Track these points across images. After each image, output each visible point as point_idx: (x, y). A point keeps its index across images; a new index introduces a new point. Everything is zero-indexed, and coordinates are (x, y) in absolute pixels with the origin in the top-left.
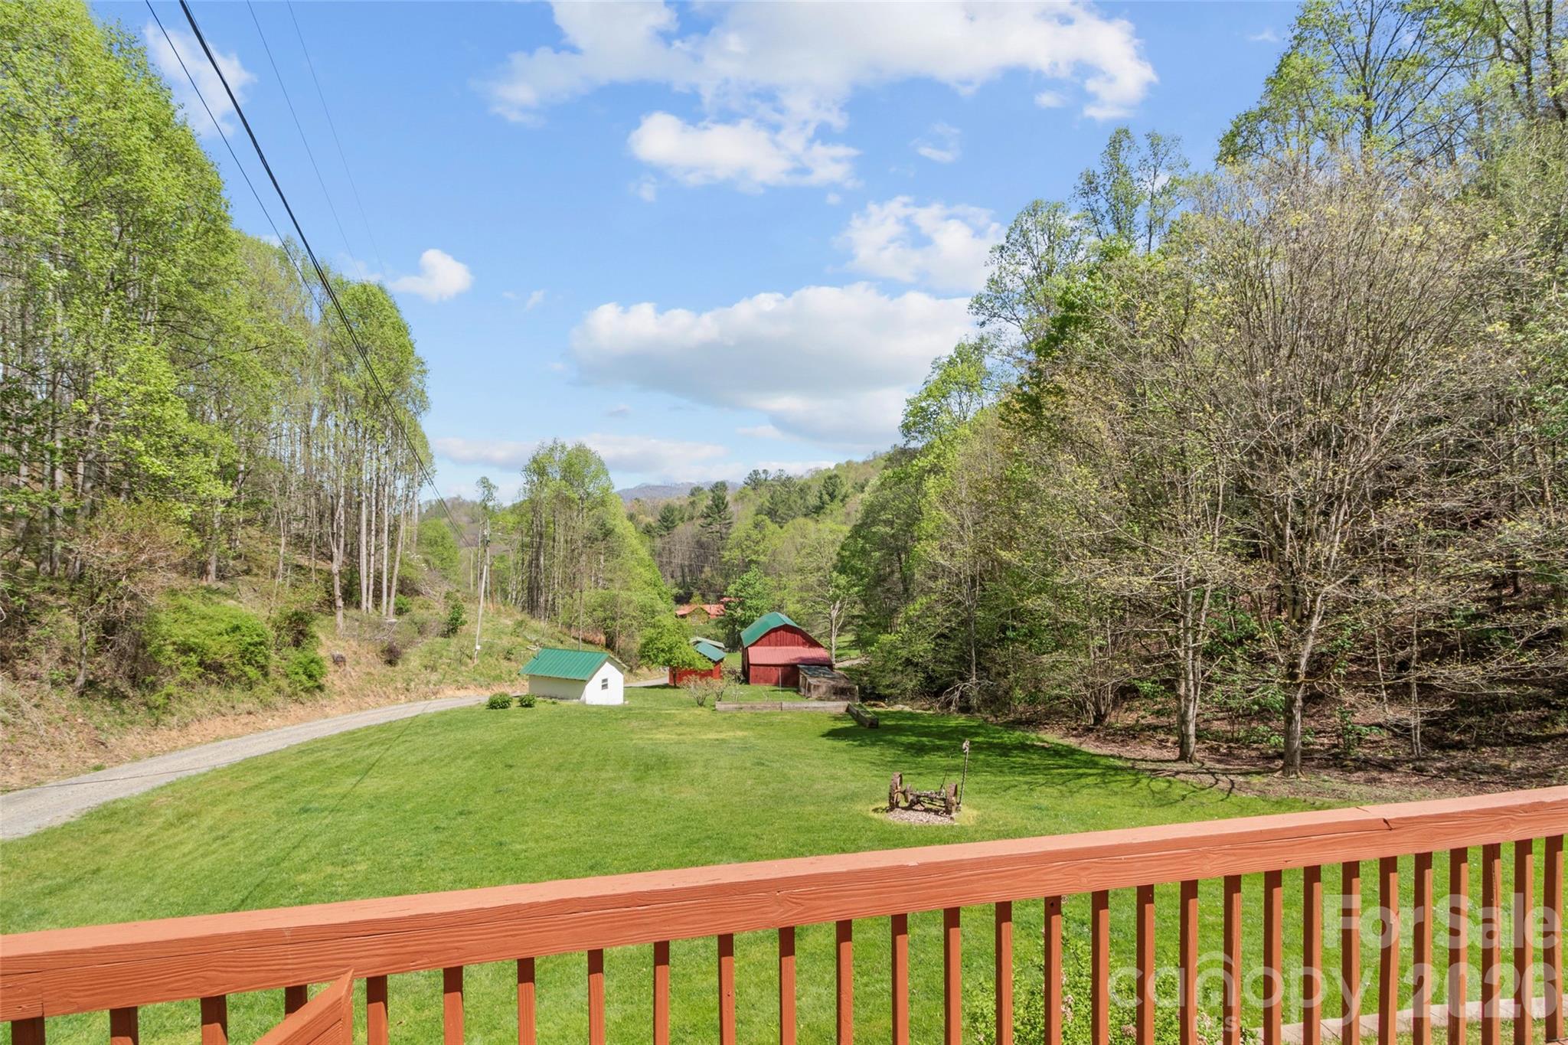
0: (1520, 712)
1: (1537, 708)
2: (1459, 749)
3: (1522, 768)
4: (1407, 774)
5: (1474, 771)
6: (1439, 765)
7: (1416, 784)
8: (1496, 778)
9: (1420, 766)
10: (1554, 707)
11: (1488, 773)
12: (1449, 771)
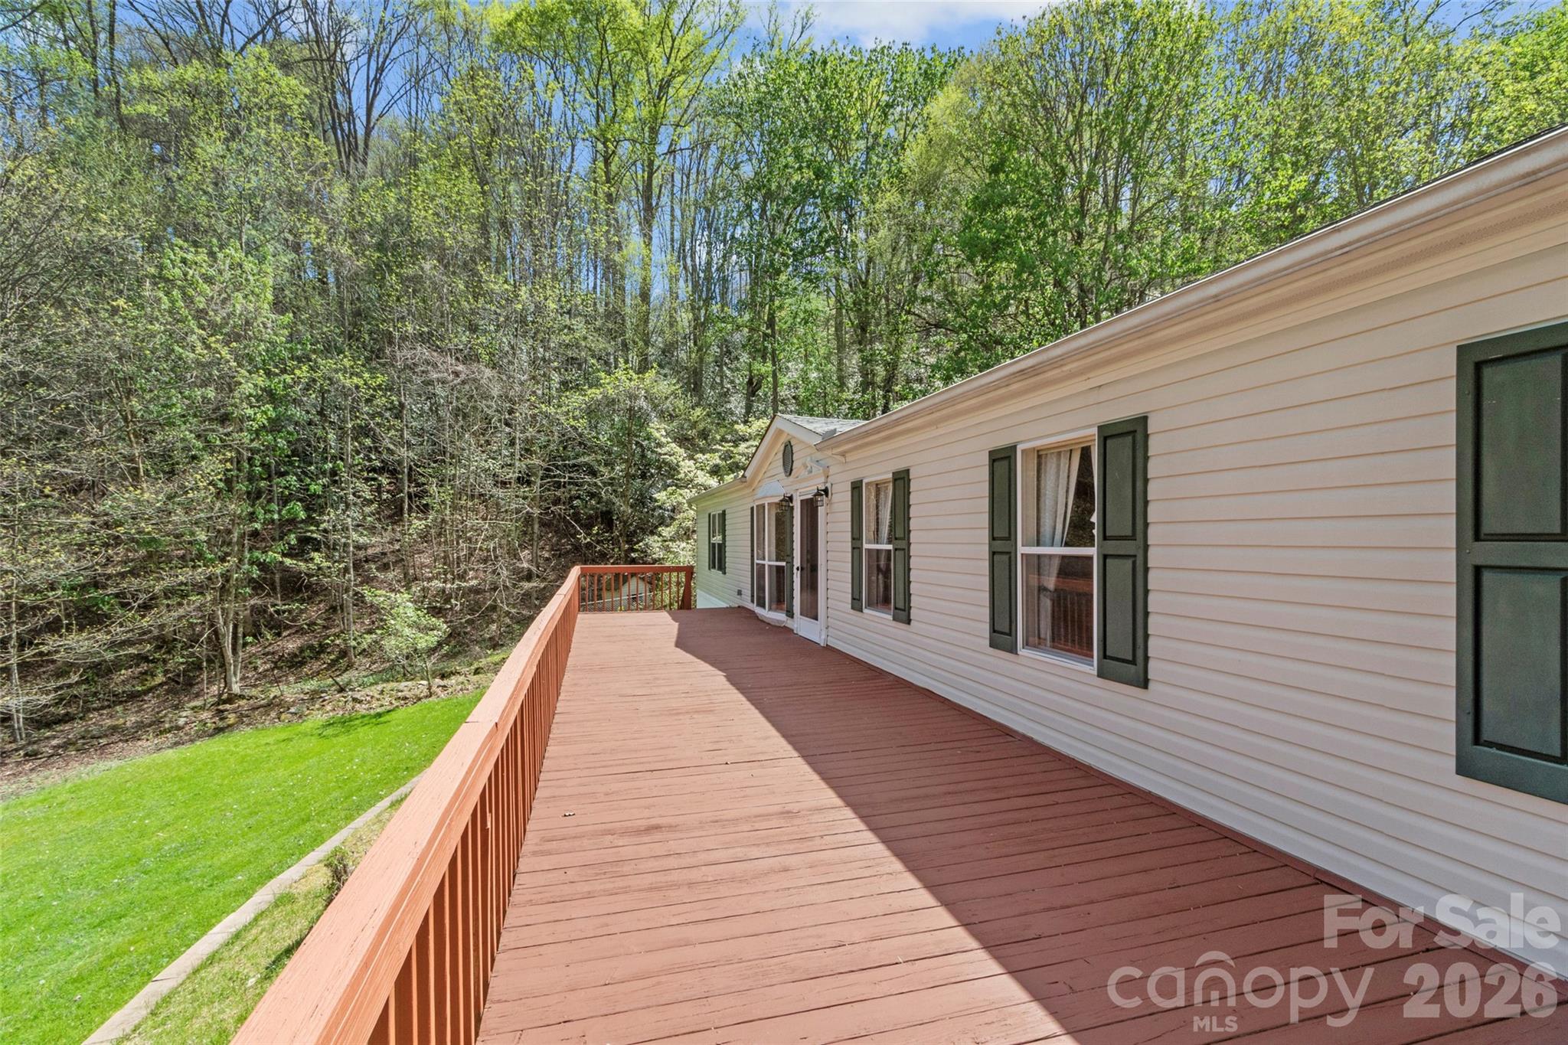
0: (123, 672)
1: (138, 665)
2: (66, 722)
3: (137, 722)
4: (18, 764)
5: (93, 737)
6: (54, 742)
7: (32, 770)
8: (115, 738)
9: (33, 751)
10: (152, 661)
11: (106, 736)
12: (65, 746)
